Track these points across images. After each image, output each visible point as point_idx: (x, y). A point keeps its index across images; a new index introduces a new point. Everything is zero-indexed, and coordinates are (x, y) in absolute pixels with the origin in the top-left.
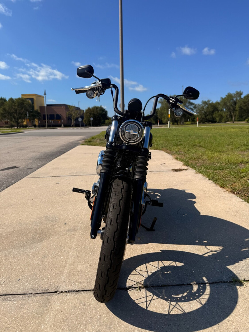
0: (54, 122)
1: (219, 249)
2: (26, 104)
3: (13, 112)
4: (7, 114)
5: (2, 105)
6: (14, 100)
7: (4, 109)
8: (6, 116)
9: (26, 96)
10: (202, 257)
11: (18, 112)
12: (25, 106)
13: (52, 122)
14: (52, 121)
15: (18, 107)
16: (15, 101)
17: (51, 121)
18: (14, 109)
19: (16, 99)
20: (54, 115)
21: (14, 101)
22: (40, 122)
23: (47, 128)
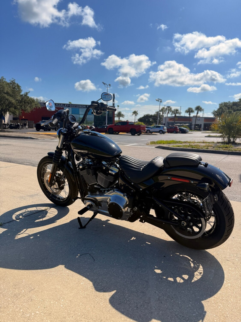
1: (18, 237)
10: (27, 228)
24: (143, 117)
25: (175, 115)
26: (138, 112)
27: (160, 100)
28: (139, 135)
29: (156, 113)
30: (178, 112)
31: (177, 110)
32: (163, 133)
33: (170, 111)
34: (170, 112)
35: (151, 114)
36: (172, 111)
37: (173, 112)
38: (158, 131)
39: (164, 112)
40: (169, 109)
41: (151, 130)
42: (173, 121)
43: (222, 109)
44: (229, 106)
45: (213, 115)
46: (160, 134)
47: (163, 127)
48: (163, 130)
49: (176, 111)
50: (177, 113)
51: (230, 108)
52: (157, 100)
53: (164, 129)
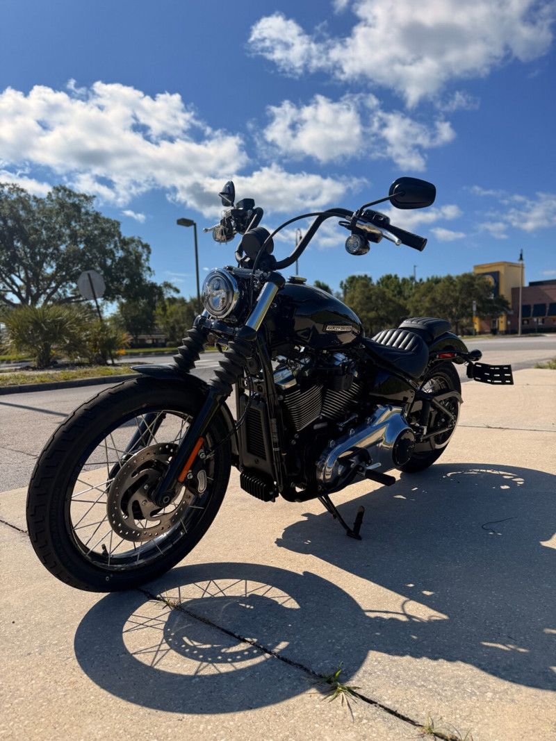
0: (543, 322)
2: (478, 285)
3: (451, 304)
4: (438, 309)
5: (429, 292)
6: (454, 278)
7: (433, 300)
8: (435, 314)
9: (483, 268)
11: (460, 303)
12: (476, 289)
13: (538, 322)
14: (540, 320)
15: (460, 293)
16: (457, 280)
17: (535, 320)
18: (453, 296)
19: (458, 277)
20: (544, 305)
21: (454, 281)
22: (509, 323)
23: (519, 335)
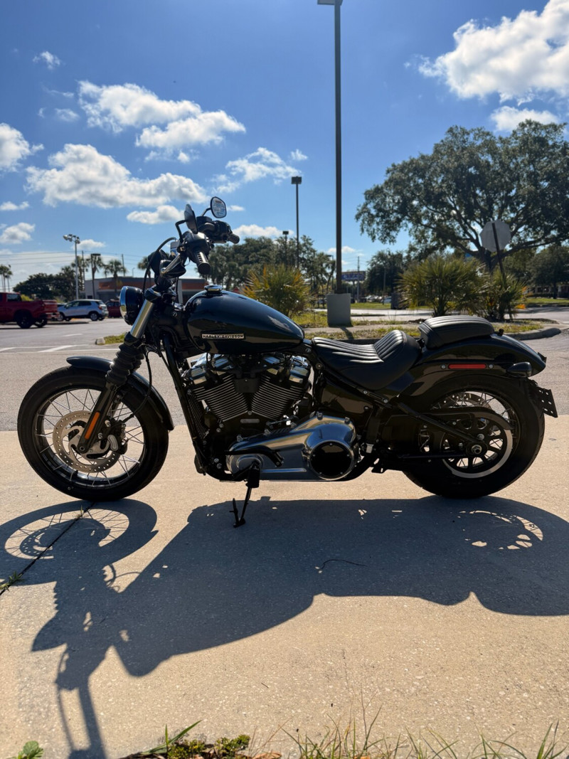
24: (27, 282)
25: (115, 275)
26: (12, 270)
27: (74, 239)
28: (40, 327)
29: (63, 269)
30: (120, 266)
31: (117, 263)
32: (100, 317)
33: (100, 266)
34: (98, 267)
35: (48, 274)
36: (104, 265)
37: (107, 267)
38: (86, 313)
39: (82, 268)
40: (96, 260)
41: (67, 313)
42: (111, 288)
43: (217, 260)
44: (228, 254)
45: (198, 274)
46: (93, 320)
47: (98, 303)
48: (99, 312)
49: (116, 266)
50: (118, 269)
51: (231, 258)
52: (66, 238)
53: (101, 309)
